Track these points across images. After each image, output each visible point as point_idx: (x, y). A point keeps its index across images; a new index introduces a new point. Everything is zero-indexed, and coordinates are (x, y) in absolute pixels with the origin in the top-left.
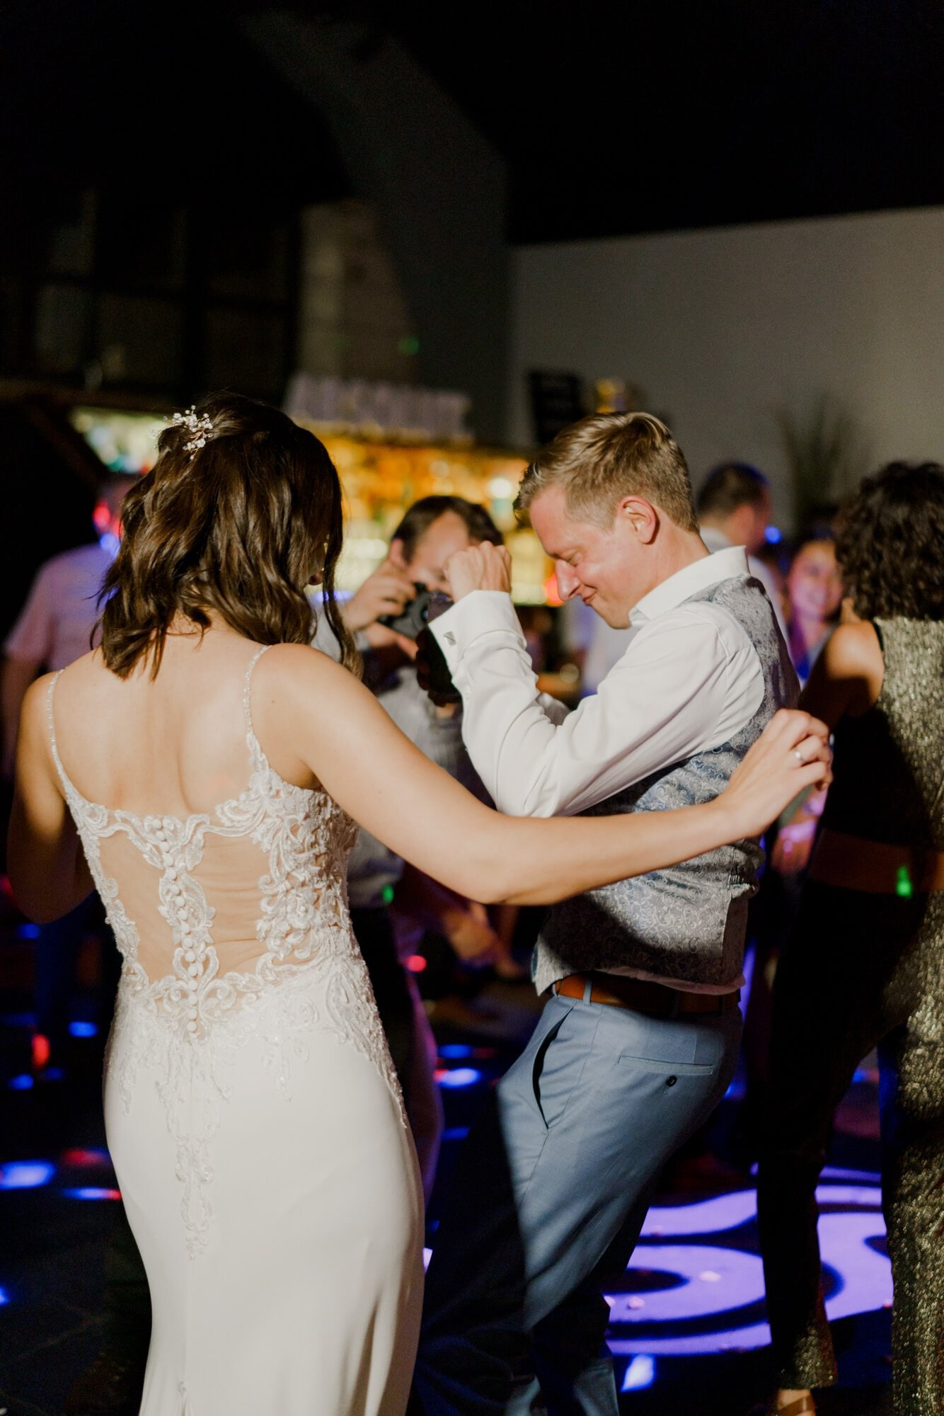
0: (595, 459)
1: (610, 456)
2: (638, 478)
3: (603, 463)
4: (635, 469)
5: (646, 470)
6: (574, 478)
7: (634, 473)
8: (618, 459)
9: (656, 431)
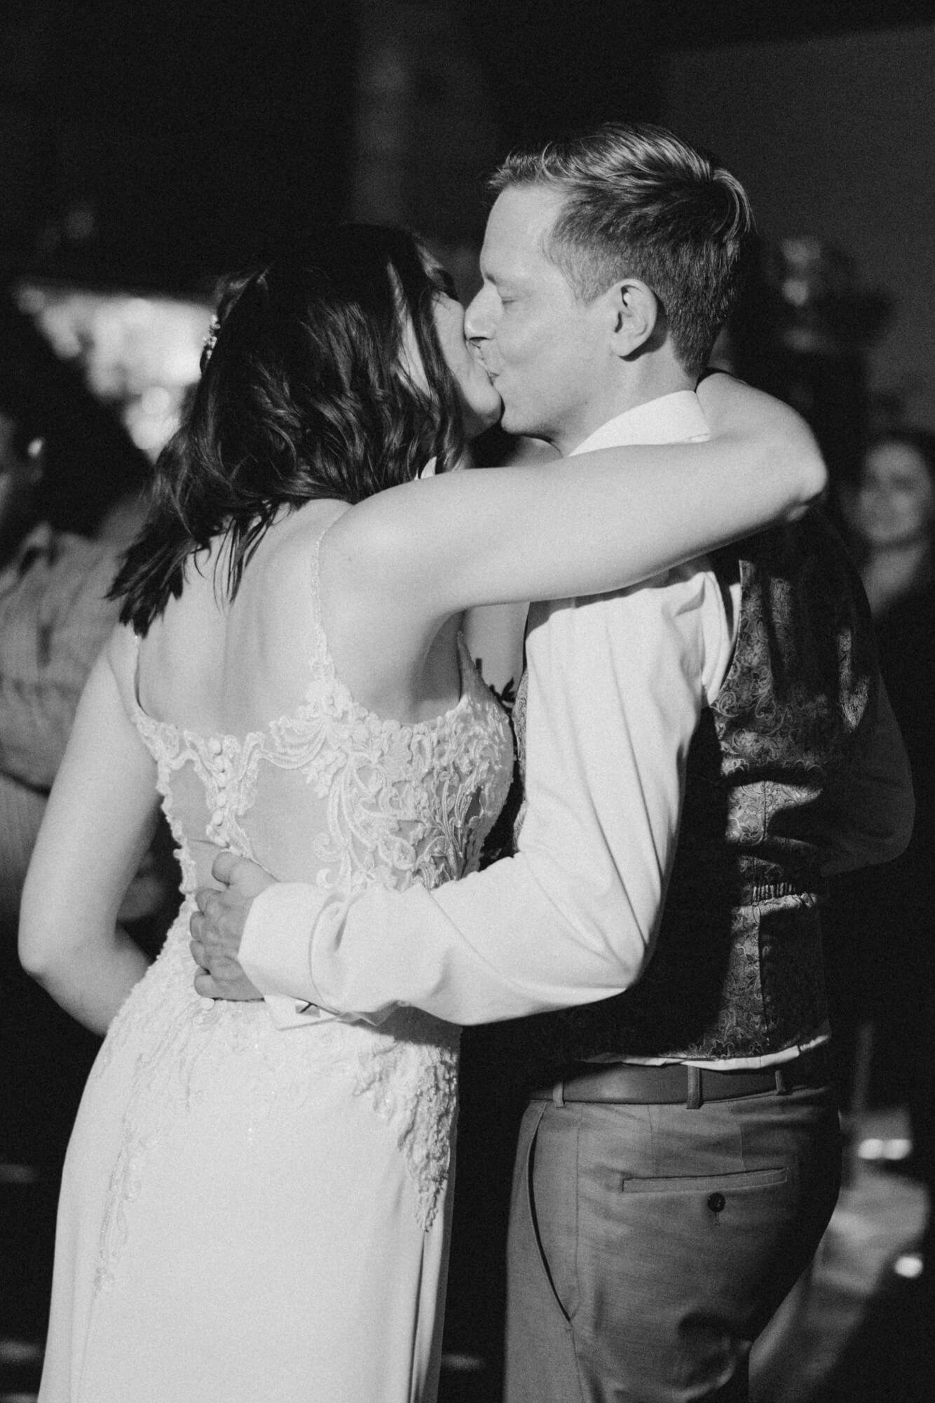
0: (628, 199)
1: (651, 210)
2: (669, 264)
3: (636, 212)
4: (674, 251)
5: (686, 260)
6: (583, 203)
7: (668, 255)
8: (660, 221)
9: (737, 219)
